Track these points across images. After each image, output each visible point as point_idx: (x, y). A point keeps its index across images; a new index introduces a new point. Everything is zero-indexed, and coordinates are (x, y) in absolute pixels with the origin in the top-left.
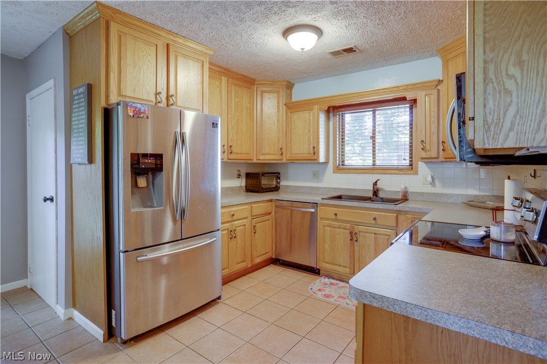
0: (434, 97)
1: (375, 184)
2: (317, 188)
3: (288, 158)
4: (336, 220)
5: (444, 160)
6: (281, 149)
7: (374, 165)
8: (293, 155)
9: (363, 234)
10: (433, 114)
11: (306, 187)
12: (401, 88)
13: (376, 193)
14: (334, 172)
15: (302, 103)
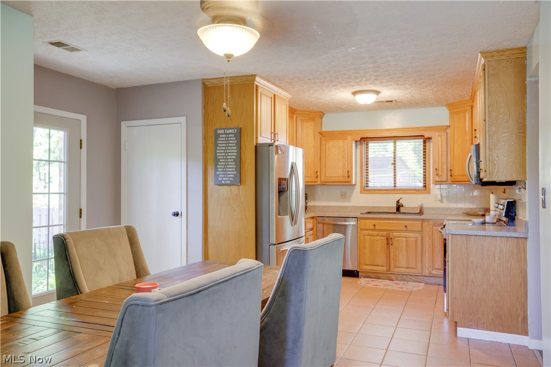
0: (444, 138)
1: (398, 202)
2: (345, 207)
3: (322, 180)
4: (375, 230)
5: (451, 183)
6: (317, 172)
7: (395, 186)
8: (327, 178)
9: (396, 238)
10: (443, 150)
11: (334, 206)
12: (421, 129)
13: (398, 208)
14: (361, 192)
15: (337, 133)
